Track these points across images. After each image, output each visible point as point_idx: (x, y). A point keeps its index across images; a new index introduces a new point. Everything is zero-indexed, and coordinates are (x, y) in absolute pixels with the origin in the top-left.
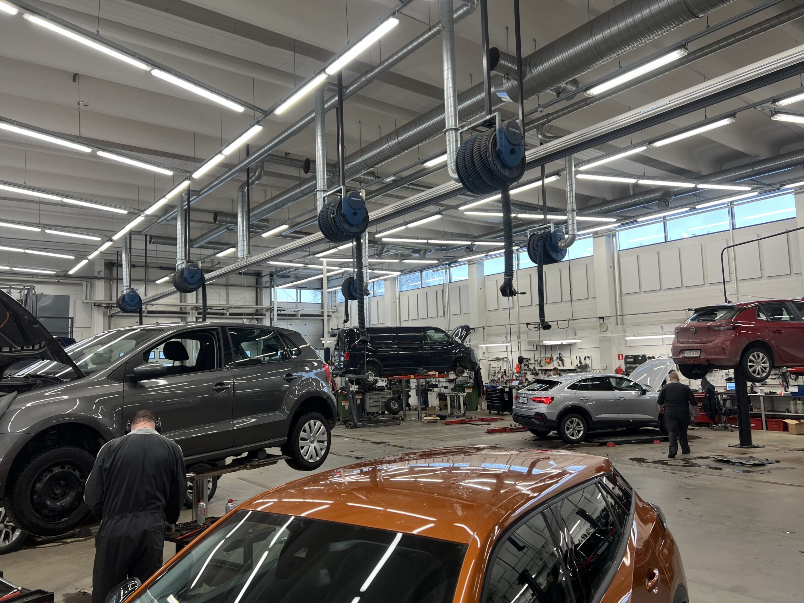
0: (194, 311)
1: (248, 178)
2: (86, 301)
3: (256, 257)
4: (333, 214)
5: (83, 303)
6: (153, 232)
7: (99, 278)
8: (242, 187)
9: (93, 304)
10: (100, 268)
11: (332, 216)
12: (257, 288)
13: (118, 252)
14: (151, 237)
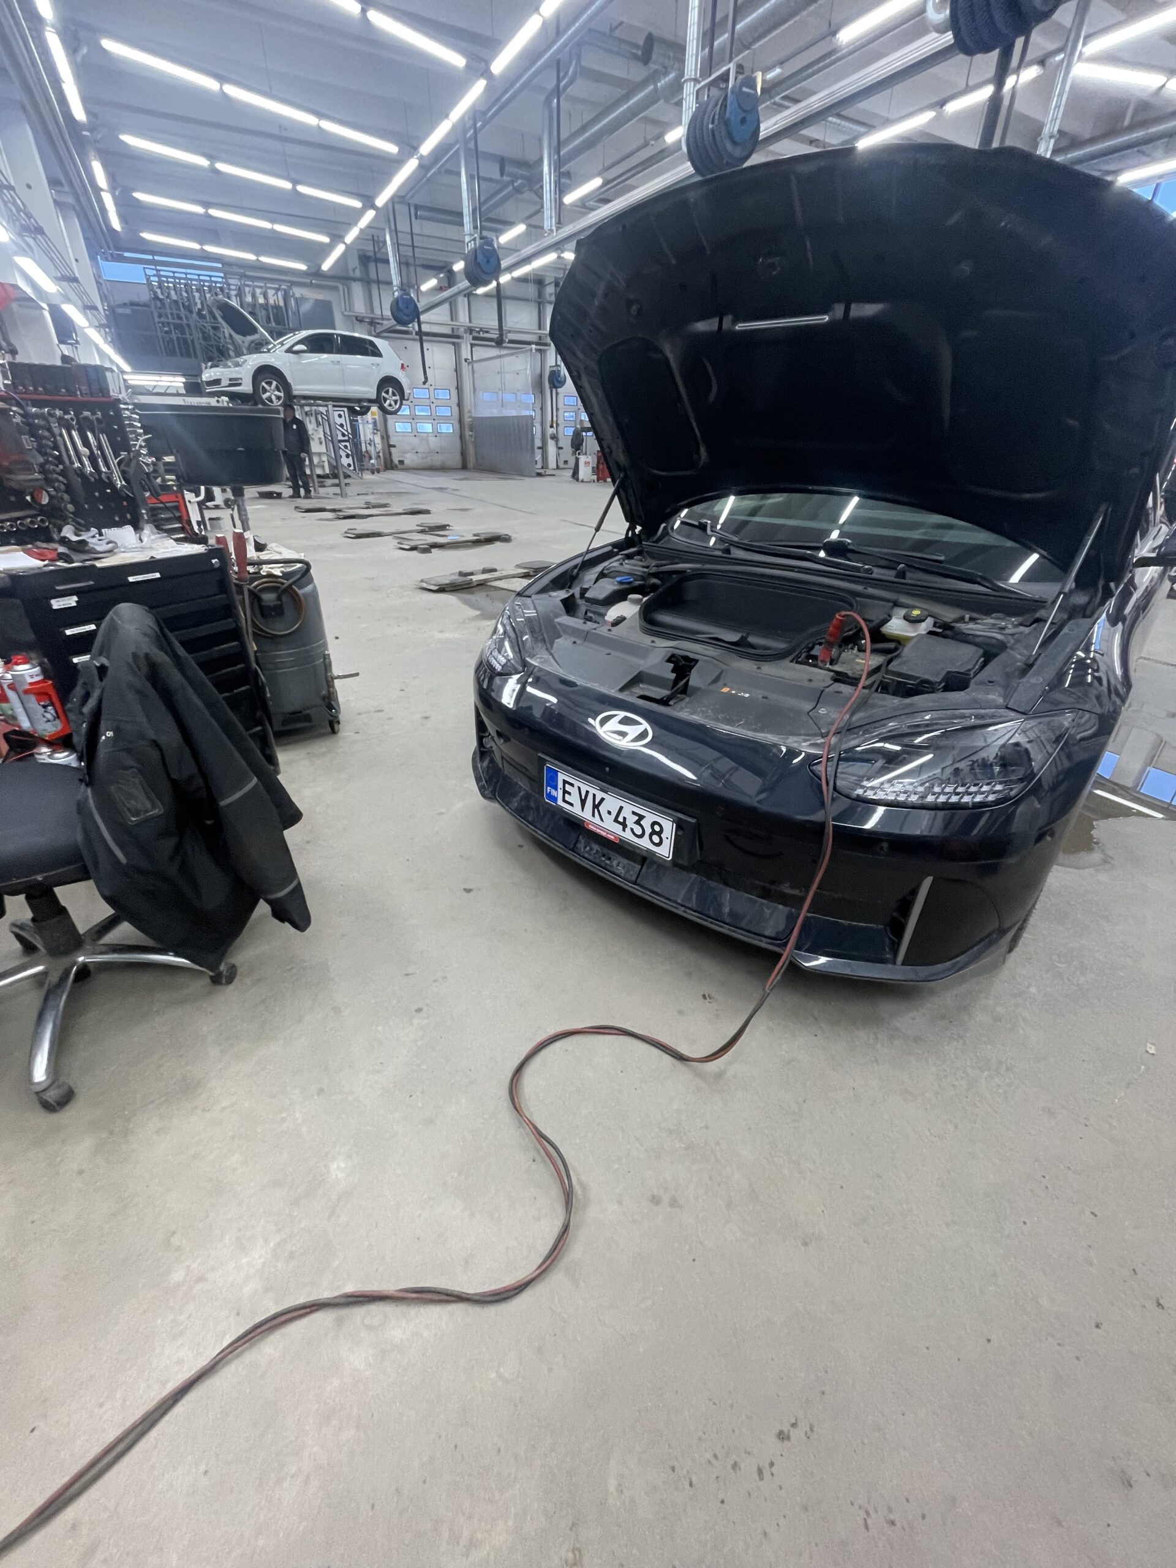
0: (468, 335)
1: (559, 81)
2: (346, 313)
3: (571, 226)
4: (713, 123)
5: (345, 316)
6: (417, 200)
7: (355, 280)
8: (548, 101)
9: (354, 319)
10: (354, 263)
11: (711, 126)
12: (539, 303)
13: (373, 236)
14: (417, 207)
